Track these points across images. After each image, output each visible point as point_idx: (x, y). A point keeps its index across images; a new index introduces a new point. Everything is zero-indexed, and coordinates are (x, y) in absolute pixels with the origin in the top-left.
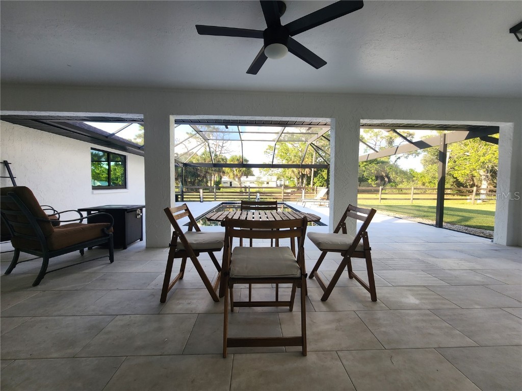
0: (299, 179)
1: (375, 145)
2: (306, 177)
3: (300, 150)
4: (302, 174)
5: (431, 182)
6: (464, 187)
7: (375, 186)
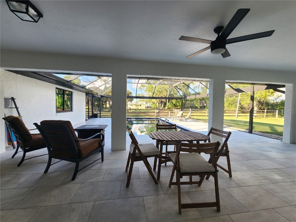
0: (159, 104)
1: (199, 86)
2: (163, 102)
3: (160, 87)
4: (161, 101)
5: (228, 106)
6: (244, 109)
7: (200, 108)
